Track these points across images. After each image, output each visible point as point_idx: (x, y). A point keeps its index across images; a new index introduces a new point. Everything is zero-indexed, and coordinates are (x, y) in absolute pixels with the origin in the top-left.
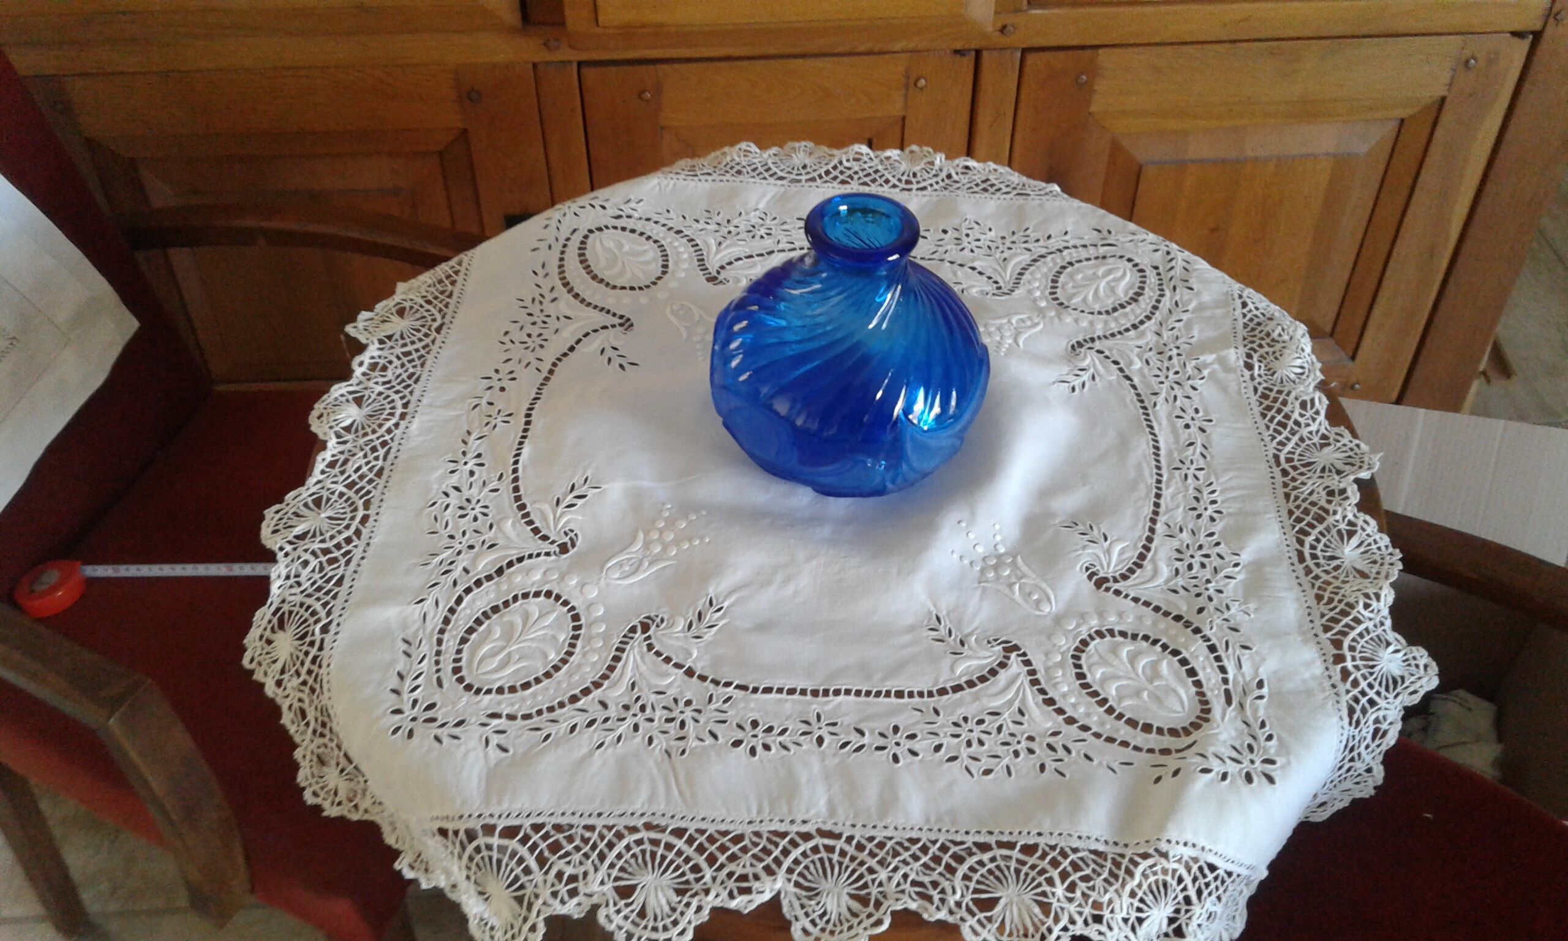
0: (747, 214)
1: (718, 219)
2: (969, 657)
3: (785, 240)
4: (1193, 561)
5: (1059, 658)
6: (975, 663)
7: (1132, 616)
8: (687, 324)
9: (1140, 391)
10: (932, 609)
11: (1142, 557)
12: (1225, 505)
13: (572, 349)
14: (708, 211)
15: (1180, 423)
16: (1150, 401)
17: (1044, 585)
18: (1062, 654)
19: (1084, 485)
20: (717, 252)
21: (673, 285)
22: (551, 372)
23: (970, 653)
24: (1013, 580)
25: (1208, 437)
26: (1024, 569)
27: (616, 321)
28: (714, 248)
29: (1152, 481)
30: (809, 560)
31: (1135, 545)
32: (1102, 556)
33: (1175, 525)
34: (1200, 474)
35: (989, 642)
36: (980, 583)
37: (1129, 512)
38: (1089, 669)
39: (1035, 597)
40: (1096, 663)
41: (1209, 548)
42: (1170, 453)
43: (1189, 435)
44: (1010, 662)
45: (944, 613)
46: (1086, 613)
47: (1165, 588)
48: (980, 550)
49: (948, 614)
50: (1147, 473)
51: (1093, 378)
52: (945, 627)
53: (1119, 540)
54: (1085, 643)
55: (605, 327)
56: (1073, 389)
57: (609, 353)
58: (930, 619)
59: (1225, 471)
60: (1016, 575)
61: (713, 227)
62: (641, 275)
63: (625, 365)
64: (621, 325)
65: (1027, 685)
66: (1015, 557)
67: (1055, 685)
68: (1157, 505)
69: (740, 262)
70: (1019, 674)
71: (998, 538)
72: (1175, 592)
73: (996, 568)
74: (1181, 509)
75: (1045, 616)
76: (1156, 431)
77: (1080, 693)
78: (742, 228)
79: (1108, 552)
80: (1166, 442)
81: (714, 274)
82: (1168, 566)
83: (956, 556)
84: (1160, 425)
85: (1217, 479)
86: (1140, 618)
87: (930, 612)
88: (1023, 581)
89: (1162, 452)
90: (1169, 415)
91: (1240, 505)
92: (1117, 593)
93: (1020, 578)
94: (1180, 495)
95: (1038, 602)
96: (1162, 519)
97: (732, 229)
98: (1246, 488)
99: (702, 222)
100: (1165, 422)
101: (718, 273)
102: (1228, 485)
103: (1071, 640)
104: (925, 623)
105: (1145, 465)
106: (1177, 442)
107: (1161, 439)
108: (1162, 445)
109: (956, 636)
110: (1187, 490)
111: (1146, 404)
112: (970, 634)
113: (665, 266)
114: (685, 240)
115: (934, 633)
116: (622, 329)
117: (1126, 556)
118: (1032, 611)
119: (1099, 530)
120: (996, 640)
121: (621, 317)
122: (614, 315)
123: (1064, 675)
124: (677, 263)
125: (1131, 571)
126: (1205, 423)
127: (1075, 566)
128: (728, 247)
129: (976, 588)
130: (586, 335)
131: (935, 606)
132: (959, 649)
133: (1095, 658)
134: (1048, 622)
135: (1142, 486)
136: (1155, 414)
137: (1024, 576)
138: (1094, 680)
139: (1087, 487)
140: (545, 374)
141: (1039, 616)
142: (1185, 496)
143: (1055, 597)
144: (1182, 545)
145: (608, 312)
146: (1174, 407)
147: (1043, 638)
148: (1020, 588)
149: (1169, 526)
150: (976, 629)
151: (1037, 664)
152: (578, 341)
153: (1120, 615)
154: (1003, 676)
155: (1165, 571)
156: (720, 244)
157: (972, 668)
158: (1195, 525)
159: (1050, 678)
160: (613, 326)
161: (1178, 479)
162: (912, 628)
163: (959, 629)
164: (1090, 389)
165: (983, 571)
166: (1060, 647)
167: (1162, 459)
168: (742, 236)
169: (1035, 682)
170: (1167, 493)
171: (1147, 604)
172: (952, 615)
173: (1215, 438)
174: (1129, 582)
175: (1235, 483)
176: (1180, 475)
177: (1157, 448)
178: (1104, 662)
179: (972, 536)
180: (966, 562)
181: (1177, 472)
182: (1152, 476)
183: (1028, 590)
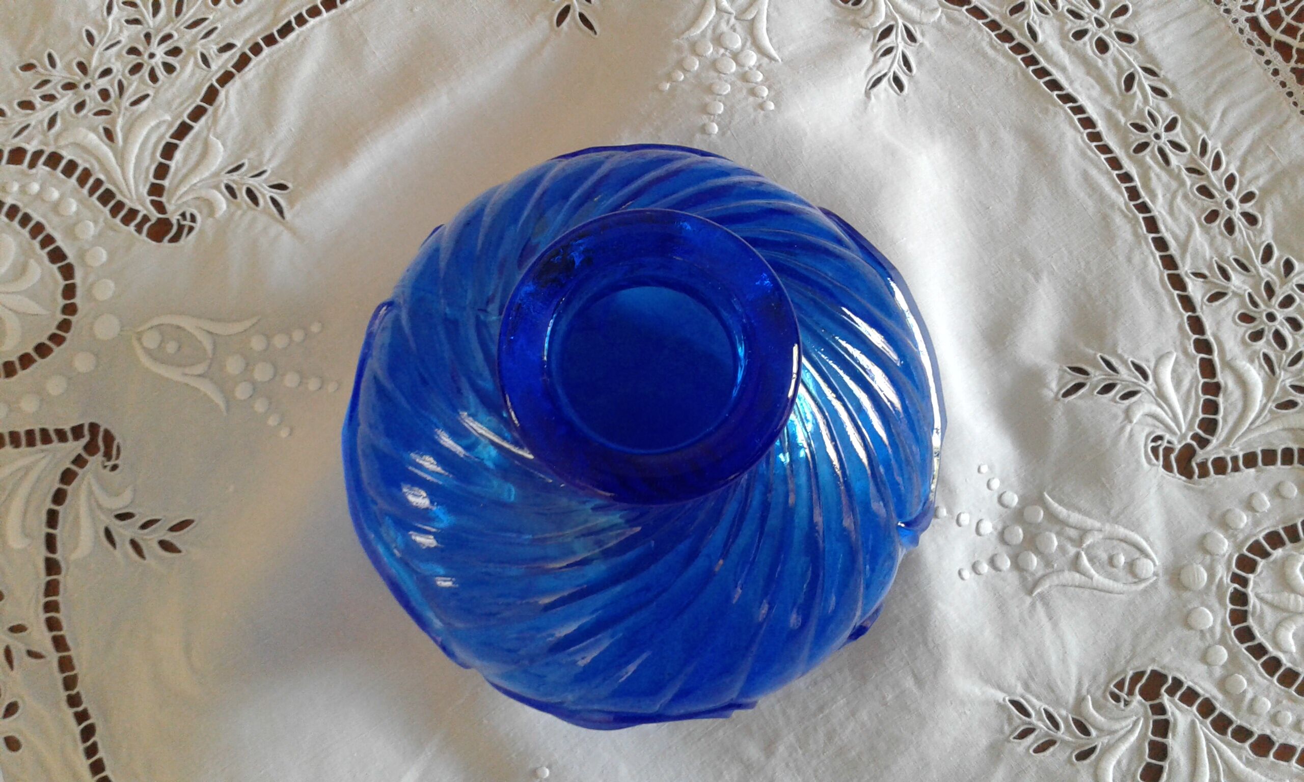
0: (103, 28)
1: (59, 75)
2: (1109, 748)
3: (214, 48)
4: (1276, 325)
5: (1223, 654)
6: (1124, 748)
7: (1265, 498)
8: (200, 369)
9: (992, 16)
10: (1000, 696)
11: (1208, 368)
12: (1249, 174)
13: (52, 567)
14: (28, 67)
15: (1088, 45)
16: (1019, 28)
17: (1122, 531)
18: (1223, 641)
19: (1037, 276)
20: (121, 158)
21: (106, 290)
22: (60, 643)
23: (1105, 740)
24: (1072, 550)
25: (1142, 47)
26: (1075, 517)
27: (75, 447)
28: (105, 149)
29: (1121, 198)
30: (769, 748)
31: (1185, 352)
32: (1159, 411)
33: (1210, 267)
34: (1178, 134)
35: (1117, 698)
36: (1030, 593)
37: (1136, 291)
38: (1277, 645)
39: (1122, 559)
40: (1279, 624)
41: (1283, 284)
42: (1109, 117)
43: (1116, 62)
44: (1169, 716)
45: (1020, 689)
46: (1204, 536)
47: (1272, 405)
48: (988, 527)
49: (1027, 687)
50: (1107, 188)
51: (911, 37)
52: (1038, 713)
53: (1160, 359)
54: (1240, 598)
55: (67, 477)
56: (897, 80)
57: (124, 532)
58: (1010, 719)
59: (1209, 103)
60: (1070, 539)
61: (65, 101)
62: (33, 307)
63: (169, 537)
64: (91, 448)
65: (1215, 737)
66: (1041, 502)
67: (1251, 709)
68: (1161, 244)
69: (178, 155)
70: (1193, 724)
71: (996, 484)
72: (1291, 404)
73: (1032, 542)
74: (1197, 230)
75: (1154, 585)
76: (1069, 89)
77: (1291, 698)
78: (120, 68)
79: (1160, 395)
80: (1095, 101)
81: (155, 215)
82: (1251, 361)
83: (967, 574)
84: (1063, 69)
85: (1206, 127)
86: (1277, 492)
87: (1001, 706)
88: (1089, 541)
89: (1101, 126)
90: (1063, 36)
91: (1269, 161)
92: (1220, 466)
93: (1079, 542)
94: (1179, 200)
95: (1131, 566)
96: (1185, 269)
97: (103, 83)
98: (1254, 117)
99: (38, 102)
100: (1064, 57)
101: (160, 207)
102: (1226, 130)
103: (1217, 606)
104: (1007, 729)
105: (1094, 172)
106: (1106, 88)
107: (1082, 100)
108: (1092, 112)
109: (1065, 720)
110: (1182, 183)
111: (1019, 39)
112: (1080, 701)
113: (57, 255)
114: (42, 168)
115: (1031, 738)
116: (99, 457)
117: (1186, 384)
118: (1134, 588)
119: (1124, 362)
120: (1120, 685)
121: (77, 432)
122: (62, 435)
123: (1251, 681)
124: (70, 232)
125: (1211, 407)
126: (1121, 20)
127: (1138, 462)
128: (129, 131)
129: (1033, 605)
130: (52, 519)
131: (1000, 688)
132: (1085, 743)
133: (1270, 617)
134: (1165, 592)
135: (1118, 220)
136: (1042, 49)
137: (1084, 532)
138: (1293, 661)
139: (1045, 279)
140: (53, 657)
141: (1145, 591)
142: (1185, 197)
143: (1147, 539)
144: (1242, 304)
145: (46, 438)
146: (1059, 17)
147: (1180, 632)
148: (1091, 560)
149: (1203, 276)
150: (1080, 684)
151: (1206, 688)
152: (51, 543)
153: (1249, 505)
154: (1176, 744)
155: (1256, 376)
156: (109, 134)
157: (1124, 762)
158: (1235, 250)
159: (1236, 700)
160: (79, 461)
161: (1156, 168)
162: (995, 752)
163: (1058, 702)
164: (920, 63)
165: (1018, 565)
166: (1212, 629)
167: (1110, 140)
168: (134, 87)
169: (1222, 724)
170: (1159, 209)
171: (1269, 457)
172: (1033, 686)
173: (1152, 42)
174: (1222, 431)
175: (1233, 118)
176: (1153, 157)
177: (1088, 123)
178: (1287, 614)
179: (965, 519)
180: (985, 568)
181: (1146, 155)
182: (1117, 187)
183: (1104, 557)
